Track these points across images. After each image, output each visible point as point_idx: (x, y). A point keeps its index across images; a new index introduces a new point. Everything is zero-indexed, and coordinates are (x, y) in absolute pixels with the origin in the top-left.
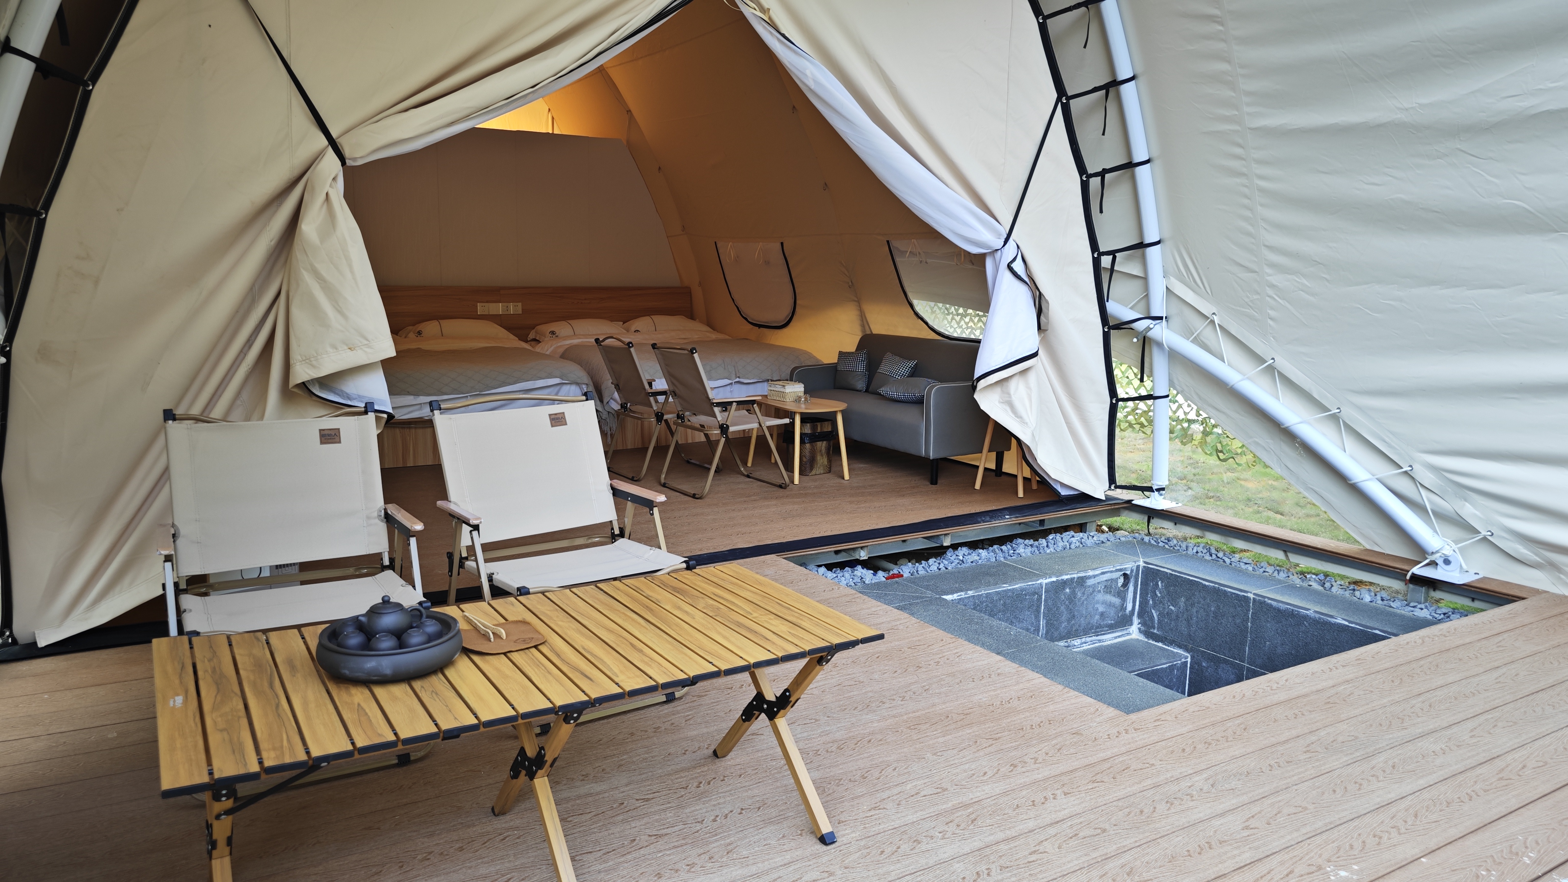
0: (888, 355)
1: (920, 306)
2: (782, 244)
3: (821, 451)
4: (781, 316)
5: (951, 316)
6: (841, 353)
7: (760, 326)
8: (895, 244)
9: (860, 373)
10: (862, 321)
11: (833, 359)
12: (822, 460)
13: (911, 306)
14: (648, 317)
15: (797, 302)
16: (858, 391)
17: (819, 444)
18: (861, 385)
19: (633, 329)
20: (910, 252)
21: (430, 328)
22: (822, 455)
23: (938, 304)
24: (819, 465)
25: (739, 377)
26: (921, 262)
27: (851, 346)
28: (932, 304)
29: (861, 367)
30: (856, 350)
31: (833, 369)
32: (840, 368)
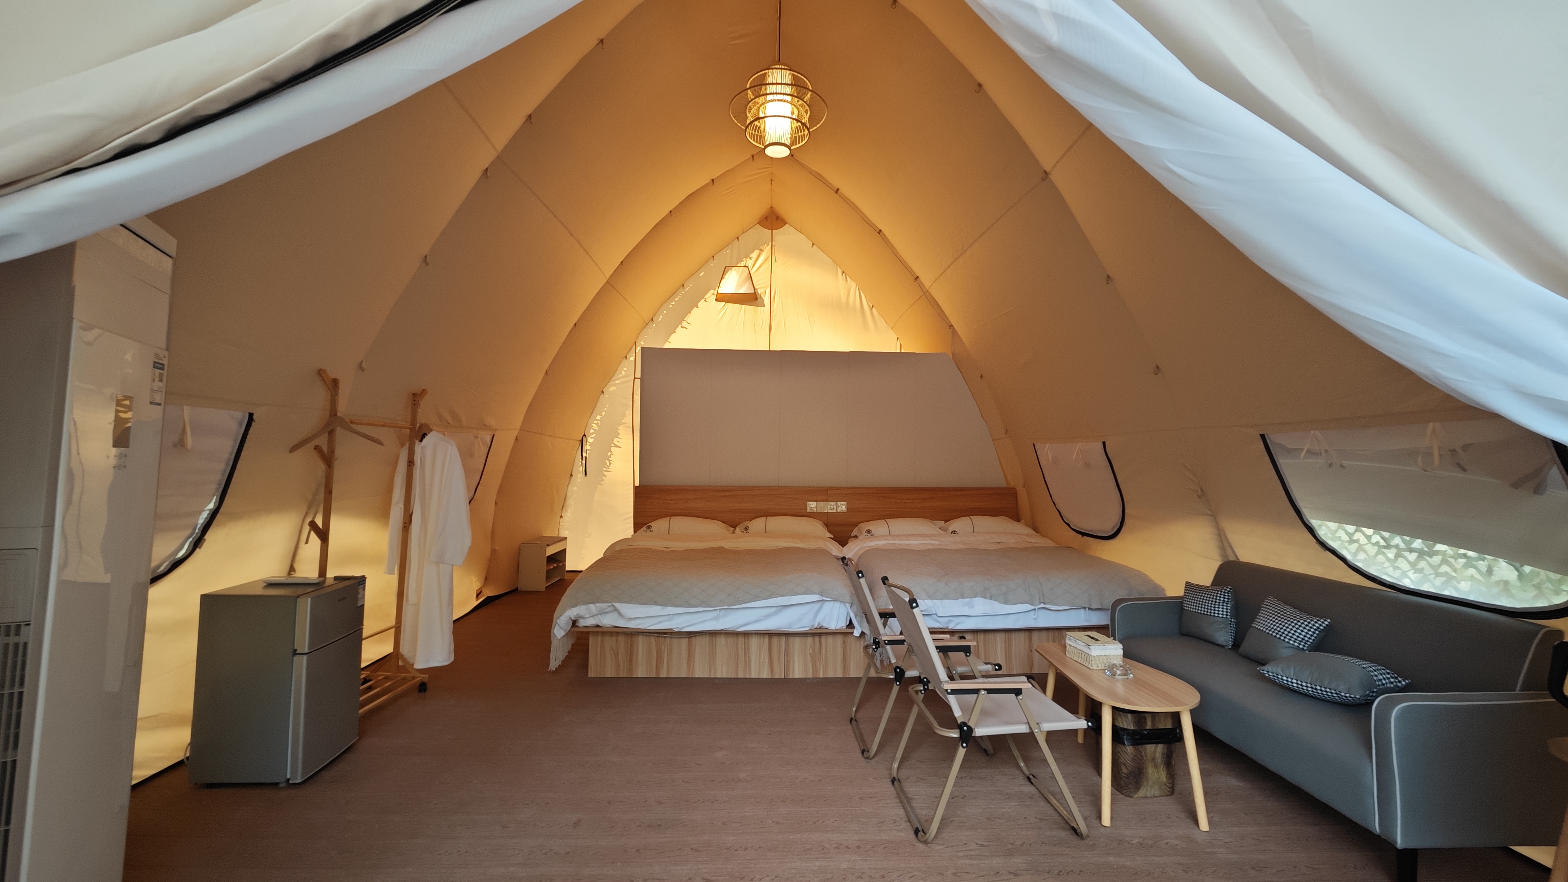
0: (1270, 602)
1: (1327, 530)
2: (1104, 443)
3: (1153, 759)
4: (1109, 527)
5: (1394, 550)
6: (1188, 584)
7: (1084, 534)
8: (1275, 439)
9: (1220, 620)
10: (1221, 541)
11: (1175, 590)
12: (1156, 775)
13: (1311, 530)
14: (968, 517)
15: (1126, 511)
16: (1218, 645)
17: (1150, 748)
18: (1224, 637)
19: (951, 529)
20: (1308, 451)
21: (757, 524)
22: (1156, 766)
23: (1364, 529)
24: (1151, 783)
25: (1044, 603)
26: (1331, 465)
27: (1205, 578)
28: (1351, 528)
29: (1223, 611)
30: (1213, 584)
31: (1178, 604)
32: (1188, 606)
